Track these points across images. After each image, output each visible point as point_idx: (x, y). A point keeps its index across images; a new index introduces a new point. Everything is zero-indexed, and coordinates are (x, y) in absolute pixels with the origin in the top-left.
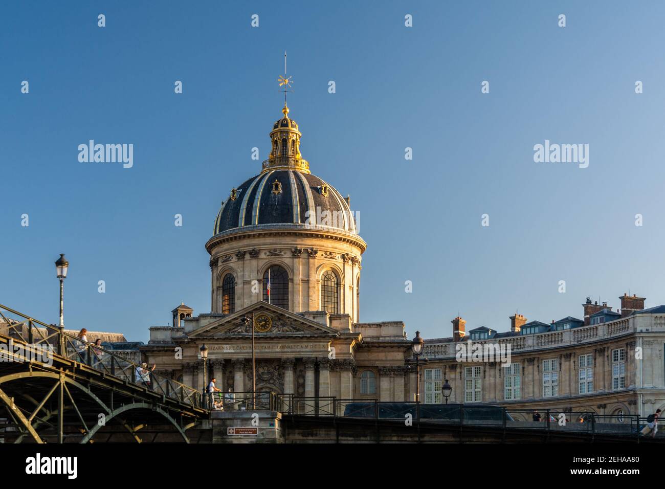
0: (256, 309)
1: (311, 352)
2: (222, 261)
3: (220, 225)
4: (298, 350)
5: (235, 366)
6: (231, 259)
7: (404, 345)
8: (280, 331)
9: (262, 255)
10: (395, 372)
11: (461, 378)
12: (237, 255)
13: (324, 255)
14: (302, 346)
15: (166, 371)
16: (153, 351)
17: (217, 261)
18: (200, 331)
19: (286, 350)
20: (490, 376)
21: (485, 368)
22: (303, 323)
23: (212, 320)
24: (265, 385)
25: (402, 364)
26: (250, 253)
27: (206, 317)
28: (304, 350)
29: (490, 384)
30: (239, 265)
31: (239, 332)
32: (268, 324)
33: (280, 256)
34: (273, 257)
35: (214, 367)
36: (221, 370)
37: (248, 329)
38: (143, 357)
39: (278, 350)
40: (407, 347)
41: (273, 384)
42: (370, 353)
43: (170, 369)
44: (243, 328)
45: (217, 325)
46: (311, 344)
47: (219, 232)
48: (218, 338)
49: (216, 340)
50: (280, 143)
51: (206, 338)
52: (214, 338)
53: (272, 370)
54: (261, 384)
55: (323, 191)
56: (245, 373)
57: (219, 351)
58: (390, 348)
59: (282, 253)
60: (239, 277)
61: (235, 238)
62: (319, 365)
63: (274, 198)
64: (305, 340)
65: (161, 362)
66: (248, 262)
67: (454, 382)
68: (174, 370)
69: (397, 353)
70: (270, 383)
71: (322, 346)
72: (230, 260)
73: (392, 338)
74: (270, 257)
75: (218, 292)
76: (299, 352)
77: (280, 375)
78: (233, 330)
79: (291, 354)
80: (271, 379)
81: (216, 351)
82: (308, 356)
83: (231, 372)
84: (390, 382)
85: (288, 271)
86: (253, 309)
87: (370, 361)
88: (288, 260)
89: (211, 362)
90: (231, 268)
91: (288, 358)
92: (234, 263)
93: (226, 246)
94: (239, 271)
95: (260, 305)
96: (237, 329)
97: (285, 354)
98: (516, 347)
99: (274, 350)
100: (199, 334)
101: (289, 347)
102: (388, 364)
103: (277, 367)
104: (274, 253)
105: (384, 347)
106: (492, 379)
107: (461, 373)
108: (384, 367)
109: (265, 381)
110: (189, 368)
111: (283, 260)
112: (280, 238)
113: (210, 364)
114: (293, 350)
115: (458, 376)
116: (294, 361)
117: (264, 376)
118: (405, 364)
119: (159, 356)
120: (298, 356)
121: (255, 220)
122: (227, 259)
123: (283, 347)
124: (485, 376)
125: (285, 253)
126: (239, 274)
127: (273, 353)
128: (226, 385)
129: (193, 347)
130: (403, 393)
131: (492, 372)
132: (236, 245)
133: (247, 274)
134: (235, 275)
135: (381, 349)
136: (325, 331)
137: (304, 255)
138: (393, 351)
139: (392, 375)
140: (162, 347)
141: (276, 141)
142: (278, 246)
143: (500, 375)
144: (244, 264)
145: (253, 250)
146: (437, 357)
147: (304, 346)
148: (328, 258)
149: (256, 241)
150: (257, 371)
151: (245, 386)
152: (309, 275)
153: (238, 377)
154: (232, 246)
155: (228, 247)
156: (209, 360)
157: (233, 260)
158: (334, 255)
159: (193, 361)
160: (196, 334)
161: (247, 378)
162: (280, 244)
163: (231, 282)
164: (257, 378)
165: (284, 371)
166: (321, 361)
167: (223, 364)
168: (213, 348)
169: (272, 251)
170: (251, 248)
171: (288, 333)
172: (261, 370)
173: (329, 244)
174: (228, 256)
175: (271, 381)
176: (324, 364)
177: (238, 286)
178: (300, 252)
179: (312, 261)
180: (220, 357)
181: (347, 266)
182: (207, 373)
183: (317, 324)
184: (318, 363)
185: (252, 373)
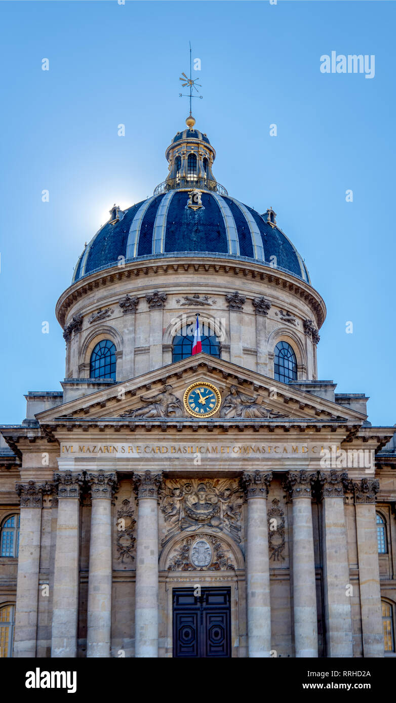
0: (191, 368)
1: (305, 459)
2: (92, 319)
3: (87, 265)
4: (277, 456)
5: (141, 488)
6: (109, 313)
8: (240, 415)
9: (172, 303)
12: (122, 306)
13: (279, 313)
14: (285, 449)
17: (81, 322)
18: (66, 409)
19: (251, 455)
22: (291, 401)
23: (91, 390)
24: (200, 530)
26: (149, 300)
27: (77, 384)
28: (289, 456)
30: (126, 321)
31: (153, 416)
32: (213, 403)
33: (206, 307)
34: (192, 307)
35: (94, 488)
36: (108, 495)
37: (170, 409)
39: (234, 455)
41: (217, 527)
45: (105, 398)
46: (305, 445)
47: (87, 271)
48: (106, 426)
49: (102, 430)
51: (80, 426)
52: (96, 426)
53: (214, 499)
54: (193, 528)
55: (269, 218)
56: (159, 504)
57: (106, 455)
59: (210, 302)
60: (126, 343)
61: (120, 275)
62: (322, 487)
63: (191, 214)
64: (294, 433)
66: (143, 316)
70: (211, 526)
72: (109, 316)
74: (186, 307)
76: (279, 459)
77: (232, 509)
78: (140, 412)
79: (264, 463)
80: (213, 517)
81: (99, 455)
82: (300, 468)
86: (182, 369)
88: (220, 313)
89: (88, 478)
90: (111, 330)
91: (258, 473)
92: (117, 320)
93: (100, 293)
94: (127, 332)
95: (200, 362)
96: (146, 410)
97: (250, 463)
99: (225, 456)
100: (65, 416)
101: (258, 449)
103: (227, 493)
104: (193, 300)
109: (202, 521)
110: (34, 495)
111: (211, 312)
112: (206, 276)
113: (85, 482)
114: (266, 456)
116: (270, 477)
117: (199, 512)
120: (278, 468)
121: (159, 246)
122: (102, 314)
123: (245, 450)
125: (214, 302)
126: (126, 338)
127: (226, 460)
128: (116, 528)
129: (45, 450)
132: (121, 289)
133: (141, 336)
134: (116, 341)
136: (338, 417)
137: (248, 308)
141: (178, 158)
142: (203, 289)
144: (135, 319)
145: (156, 294)
147: (289, 449)
148: (285, 320)
149: (161, 280)
150: (183, 501)
151: (159, 530)
152: (257, 343)
153: (148, 509)
154: (112, 292)
155: (105, 294)
156: (85, 473)
157: (113, 316)
158: (292, 317)
159: (42, 479)
160: (57, 416)
161: (162, 515)
162: (207, 285)
163: (109, 354)
164: (183, 515)
165: (240, 501)
166: (329, 480)
167: (114, 482)
168: (91, 449)
169: (191, 297)
170: (151, 292)
171: (258, 420)
172: (192, 500)
173: (285, 298)
174: (103, 310)
175: (214, 522)
176: (334, 484)
177: (124, 357)
178: (242, 302)
179: (260, 319)
180: (109, 467)
181: (309, 342)
182: (77, 500)
183: (323, 402)
184: (322, 483)
185: (172, 506)
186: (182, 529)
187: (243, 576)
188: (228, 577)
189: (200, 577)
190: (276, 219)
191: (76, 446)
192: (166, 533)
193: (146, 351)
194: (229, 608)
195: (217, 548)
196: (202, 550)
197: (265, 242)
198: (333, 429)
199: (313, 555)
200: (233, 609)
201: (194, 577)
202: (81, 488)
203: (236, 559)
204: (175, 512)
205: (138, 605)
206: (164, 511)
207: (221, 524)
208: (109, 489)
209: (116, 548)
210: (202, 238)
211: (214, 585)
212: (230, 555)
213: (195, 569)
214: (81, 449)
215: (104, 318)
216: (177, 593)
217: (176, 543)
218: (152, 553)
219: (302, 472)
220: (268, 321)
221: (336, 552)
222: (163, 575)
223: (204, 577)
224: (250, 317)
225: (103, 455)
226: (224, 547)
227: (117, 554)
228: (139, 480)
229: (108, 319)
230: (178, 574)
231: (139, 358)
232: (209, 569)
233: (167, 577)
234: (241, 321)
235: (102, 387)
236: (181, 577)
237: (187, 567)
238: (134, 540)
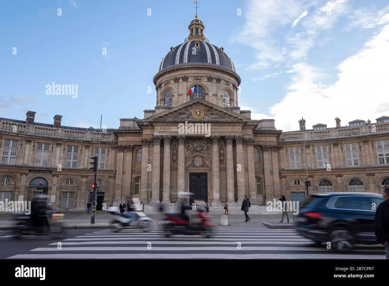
0: (194, 103)
1: (231, 132)
2: (164, 84)
3: (163, 66)
4: (222, 131)
5: (179, 141)
6: (170, 82)
7: (278, 132)
8: (210, 118)
9: (190, 80)
10: (272, 149)
11: (313, 153)
12: (174, 80)
13: (224, 82)
14: (224, 129)
15: (130, 145)
16: (122, 133)
17: (161, 85)
18: (156, 116)
19: (214, 131)
20: (335, 151)
21: (330, 147)
22: (226, 113)
23: (164, 110)
24: (198, 154)
25: (276, 144)
26: (183, 79)
27: (160, 108)
28: (225, 131)
29: (335, 157)
30: (175, 85)
31: (183, 118)
32: (202, 114)
33: (200, 81)
34: (196, 81)
35: (165, 141)
36: (169, 143)
37: (188, 116)
38: (115, 137)
40: (279, 133)
42: (256, 137)
43: (132, 145)
44: (185, 116)
45: (168, 113)
46: (231, 127)
47: (163, 68)
48: (168, 121)
49: (167, 123)
50: (194, 30)
51: (160, 122)
52: (165, 122)
53: (202, 144)
54: (196, 154)
55: (222, 50)
56: (185, 146)
57: (168, 130)
58: (268, 134)
59: (202, 79)
60: (175, 92)
61: (174, 70)
62: (236, 141)
64: (227, 124)
65: (127, 140)
66: (180, 84)
67: (309, 156)
68: (134, 145)
69: (273, 138)
71: (237, 129)
72: (170, 83)
73: (269, 129)
74: (194, 81)
75: (161, 102)
76: (222, 132)
77: (208, 148)
78: (179, 117)
79: (218, 133)
80: (202, 150)
81: (166, 130)
82: (228, 135)
83: (175, 145)
84: (269, 155)
85: (205, 88)
86: (192, 103)
87: (257, 142)
88: (205, 83)
89: (163, 138)
90: (170, 88)
91: (215, 136)
92: (172, 85)
93: (167, 76)
94: (176, 89)
95: (197, 101)
96: (181, 116)
97: (213, 133)
98: (352, 134)
101: (216, 129)
102: (268, 144)
103: (206, 142)
104: (197, 78)
105: (265, 133)
106: (337, 154)
107: (313, 150)
108: (266, 146)
109: (198, 151)
110: (146, 143)
111: (202, 82)
112: (201, 71)
113: (162, 139)
114: (218, 131)
115: (311, 152)
116: (219, 138)
117: (197, 148)
118: (278, 144)
119: (126, 136)
120: (222, 135)
121: (186, 60)
122: (168, 82)
123: (212, 129)
124: (331, 152)
125: (203, 79)
126: (175, 91)
128: (172, 153)
129: (150, 129)
130: (277, 161)
131: (336, 149)
132: (173, 74)
133: (180, 90)
134: (172, 91)
135: (263, 135)
136: (241, 119)
137: (214, 81)
138: (270, 136)
139: (270, 151)
140: (127, 130)
141: (192, 29)
143: (342, 151)
144: (178, 84)
145: (185, 77)
146: (296, 140)
147: (225, 129)
148: (226, 84)
149: (186, 72)
150: (193, 145)
151: (185, 154)
152: (217, 92)
153: (181, 148)
154: (171, 75)
155: (169, 76)
156: (162, 136)
157: (171, 83)
158: (229, 83)
159: (149, 138)
160: (153, 118)
161: (186, 149)
162: (201, 74)
163: (170, 96)
164: (192, 149)
165: (210, 145)
166: (238, 139)
167: (171, 139)
168: (164, 129)
169: (196, 77)
170: (183, 76)
171: (215, 119)
172: (195, 145)
173: (226, 77)
174: (168, 81)
175: (202, 152)
176: (239, 140)
177: (175, 97)
178: (212, 79)
179: (218, 84)
180: (169, 134)
181: (235, 91)
182: (159, 145)
183: (236, 114)
184: (236, 140)
185: (189, 146)
186: (192, 154)
187: (211, 169)
188: (207, 169)
189: (198, 169)
190: (224, 50)
191: (159, 128)
192: (187, 155)
193: (181, 95)
194: (207, 180)
195: (203, 160)
196: (198, 161)
197: (220, 58)
198: (239, 123)
199: (233, 163)
200: (208, 180)
201: (196, 169)
202: (161, 141)
203: (209, 164)
204: (190, 149)
205: (178, 178)
206: (186, 148)
207: (204, 152)
208: (169, 141)
209: (172, 160)
210: (199, 58)
211: (202, 172)
212: (207, 162)
213: (196, 167)
214: (161, 129)
215: (168, 84)
216: (191, 174)
217: (190, 159)
218: (183, 162)
219: (230, 136)
220: (221, 85)
221: (240, 162)
222: (186, 169)
223: (199, 169)
224: (215, 83)
225: (167, 130)
226: (205, 160)
227: (172, 162)
228: (179, 139)
229: (169, 84)
230: (191, 168)
231: (180, 97)
232: (200, 167)
233: (187, 169)
234: (212, 85)
235: (167, 109)
236: (192, 169)
237: (194, 166)
238: (177, 157)
